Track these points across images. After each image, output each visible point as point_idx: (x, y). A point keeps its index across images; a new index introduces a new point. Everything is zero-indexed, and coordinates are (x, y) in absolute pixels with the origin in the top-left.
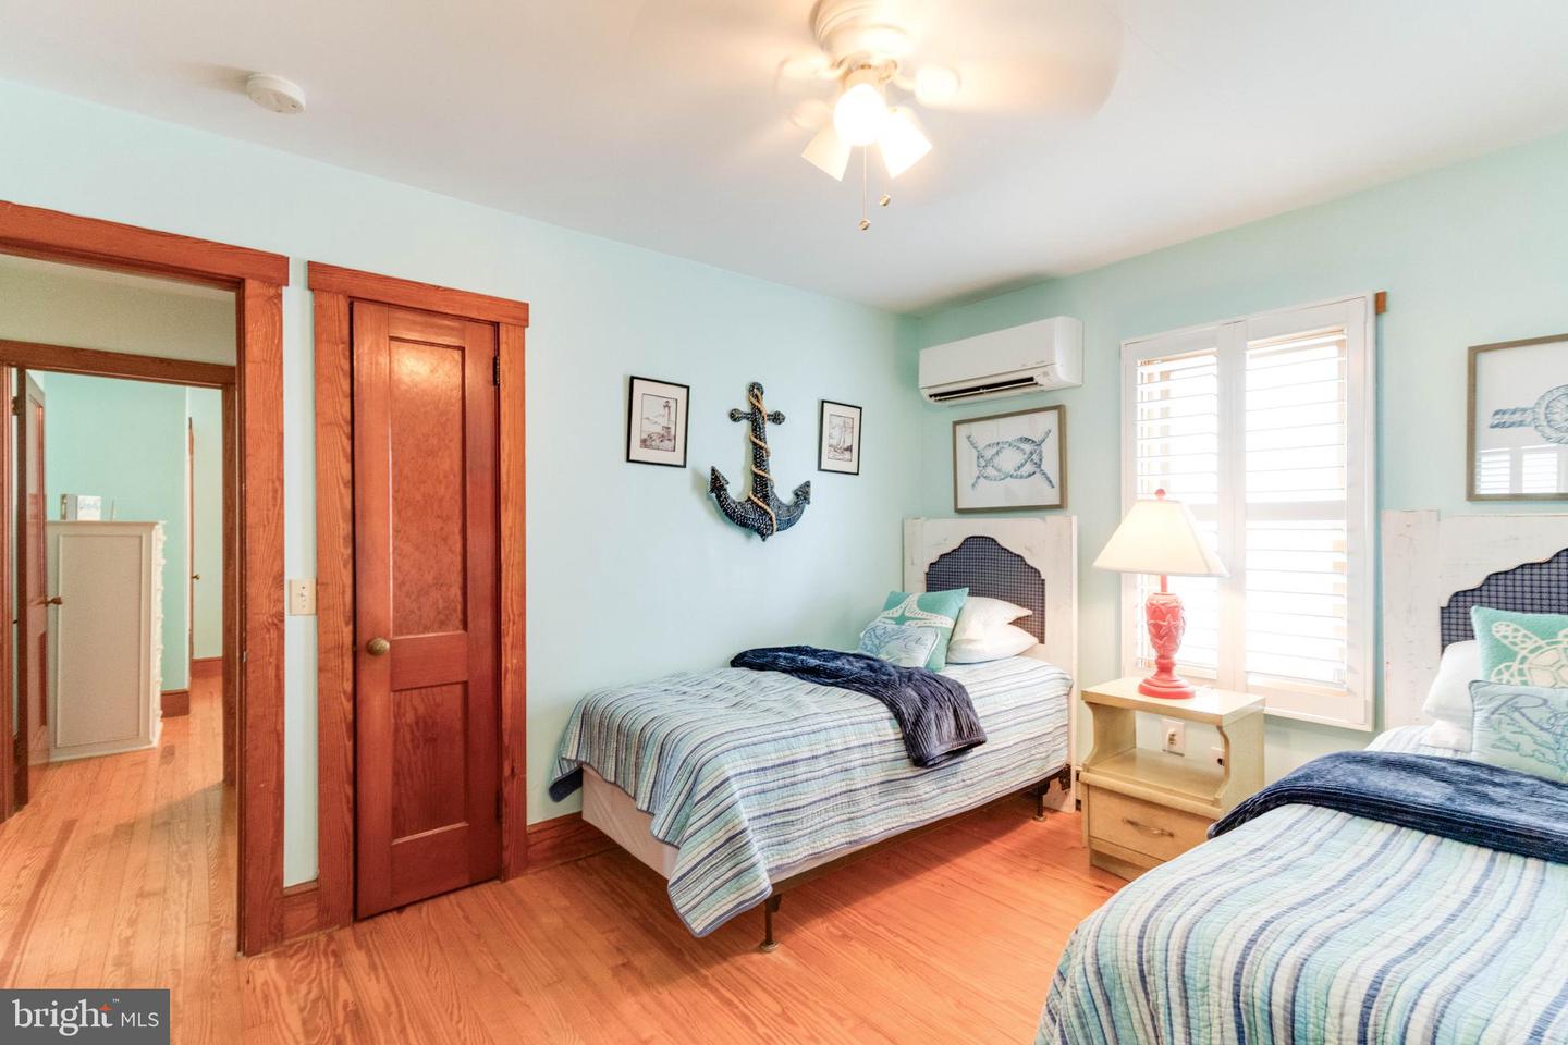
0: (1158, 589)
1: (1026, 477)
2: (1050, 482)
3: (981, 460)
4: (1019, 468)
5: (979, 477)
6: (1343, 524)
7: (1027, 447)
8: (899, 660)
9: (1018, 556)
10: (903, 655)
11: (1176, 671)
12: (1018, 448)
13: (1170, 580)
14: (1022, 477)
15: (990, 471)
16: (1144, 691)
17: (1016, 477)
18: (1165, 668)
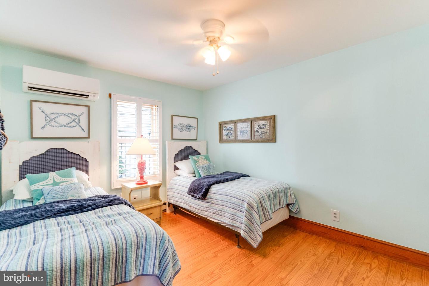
0: (140, 159)
1: (72, 127)
2: (83, 130)
3: (48, 118)
4: (69, 124)
5: (46, 125)
6: (158, 143)
7: (73, 117)
8: (80, 197)
9: (78, 154)
10: (80, 195)
11: (144, 178)
12: (69, 116)
13: (144, 156)
14: (70, 127)
15: (53, 123)
16: (138, 184)
17: (67, 127)
18: (142, 178)
